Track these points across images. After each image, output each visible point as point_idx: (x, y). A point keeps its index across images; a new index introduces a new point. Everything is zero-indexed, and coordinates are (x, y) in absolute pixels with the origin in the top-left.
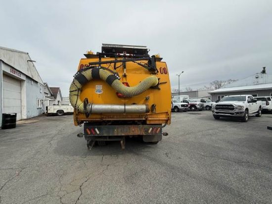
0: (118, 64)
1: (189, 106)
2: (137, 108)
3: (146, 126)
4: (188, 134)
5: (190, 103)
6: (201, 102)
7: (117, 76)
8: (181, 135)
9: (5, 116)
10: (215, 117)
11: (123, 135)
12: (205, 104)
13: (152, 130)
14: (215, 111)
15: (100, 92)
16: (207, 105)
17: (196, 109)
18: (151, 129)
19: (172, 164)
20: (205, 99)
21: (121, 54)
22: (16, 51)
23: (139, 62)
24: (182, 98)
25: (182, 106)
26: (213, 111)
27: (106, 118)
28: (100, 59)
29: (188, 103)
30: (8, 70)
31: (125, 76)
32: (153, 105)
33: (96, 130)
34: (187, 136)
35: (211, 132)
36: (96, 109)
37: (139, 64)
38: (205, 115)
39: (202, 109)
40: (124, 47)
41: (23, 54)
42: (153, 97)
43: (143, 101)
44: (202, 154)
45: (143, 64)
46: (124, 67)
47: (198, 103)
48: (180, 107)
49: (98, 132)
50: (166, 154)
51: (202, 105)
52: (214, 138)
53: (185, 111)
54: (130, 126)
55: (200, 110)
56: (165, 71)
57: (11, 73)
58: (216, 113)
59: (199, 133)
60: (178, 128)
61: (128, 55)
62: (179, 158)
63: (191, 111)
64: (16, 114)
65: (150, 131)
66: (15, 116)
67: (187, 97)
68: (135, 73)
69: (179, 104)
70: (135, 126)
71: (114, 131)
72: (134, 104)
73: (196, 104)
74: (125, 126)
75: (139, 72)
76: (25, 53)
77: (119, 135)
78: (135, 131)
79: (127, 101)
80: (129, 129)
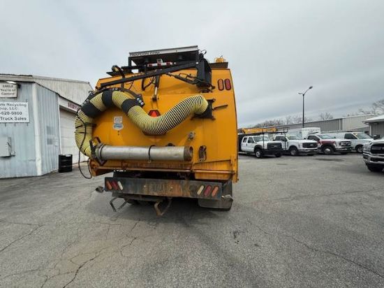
0: (148, 80)
1: (319, 145)
2: (169, 153)
3: (193, 183)
4: (297, 198)
5: (321, 140)
6: (346, 138)
7: (140, 101)
8: (282, 200)
9: (62, 158)
10: (369, 168)
11: (156, 194)
12: (354, 143)
13: (204, 191)
14: (371, 155)
15: (120, 127)
16: (358, 143)
17: (334, 151)
18: (202, 188)
19: (236, 255)
20: (355, 134)
21: (154, 65)
22: (74, 82)
23: (177, 73)
24: (306, 132)
25: (305, 145)
26: (365, 157)
27: (131, 167)
28: (124, 76)
29: (319, 140)
30: (65, 105)
31: (155, 100)
32: (202, 147)
33: (119, 183)
34: (294, 201)
35: (349, 197)
36: (108, 153)
37: (176, 77)
38: (351, 164)
39: (347, 150)
40: (161, 53)
41: (84, 85)
42: (202, 133)
43: (184, 141)
44: (309, 244)
45: (184, 76)
46: (157, 85)
47: (338, 140)
48: (301, 148)
49: (121, 188)
50: (235, 233)
51: (347, 145)
52: (351, 211)
53: (310, 154)
54: (167, 181)
55: (343, 153)
56: (227, 85)
57: (70, 108)
58: (372, 159)
59: (322, 199)
60: (282, 185)
61: (165, 64)
62: (256, 245)
63: (324, 154)
64: (72, 155)
65: (199, 192)
66: (71, 158)
67: (317, 131)
68: (175, 93)
69: (299, 142)
70: (174, 181)
71: (142, 187)
72: (170, 145)
73: (334, 142)
74: (160, 180)
75: (181, 90)
76: (86, 83)
77: (151, 194)
78: (174, 189)
79: (158, 140)
80: (166, 186)
